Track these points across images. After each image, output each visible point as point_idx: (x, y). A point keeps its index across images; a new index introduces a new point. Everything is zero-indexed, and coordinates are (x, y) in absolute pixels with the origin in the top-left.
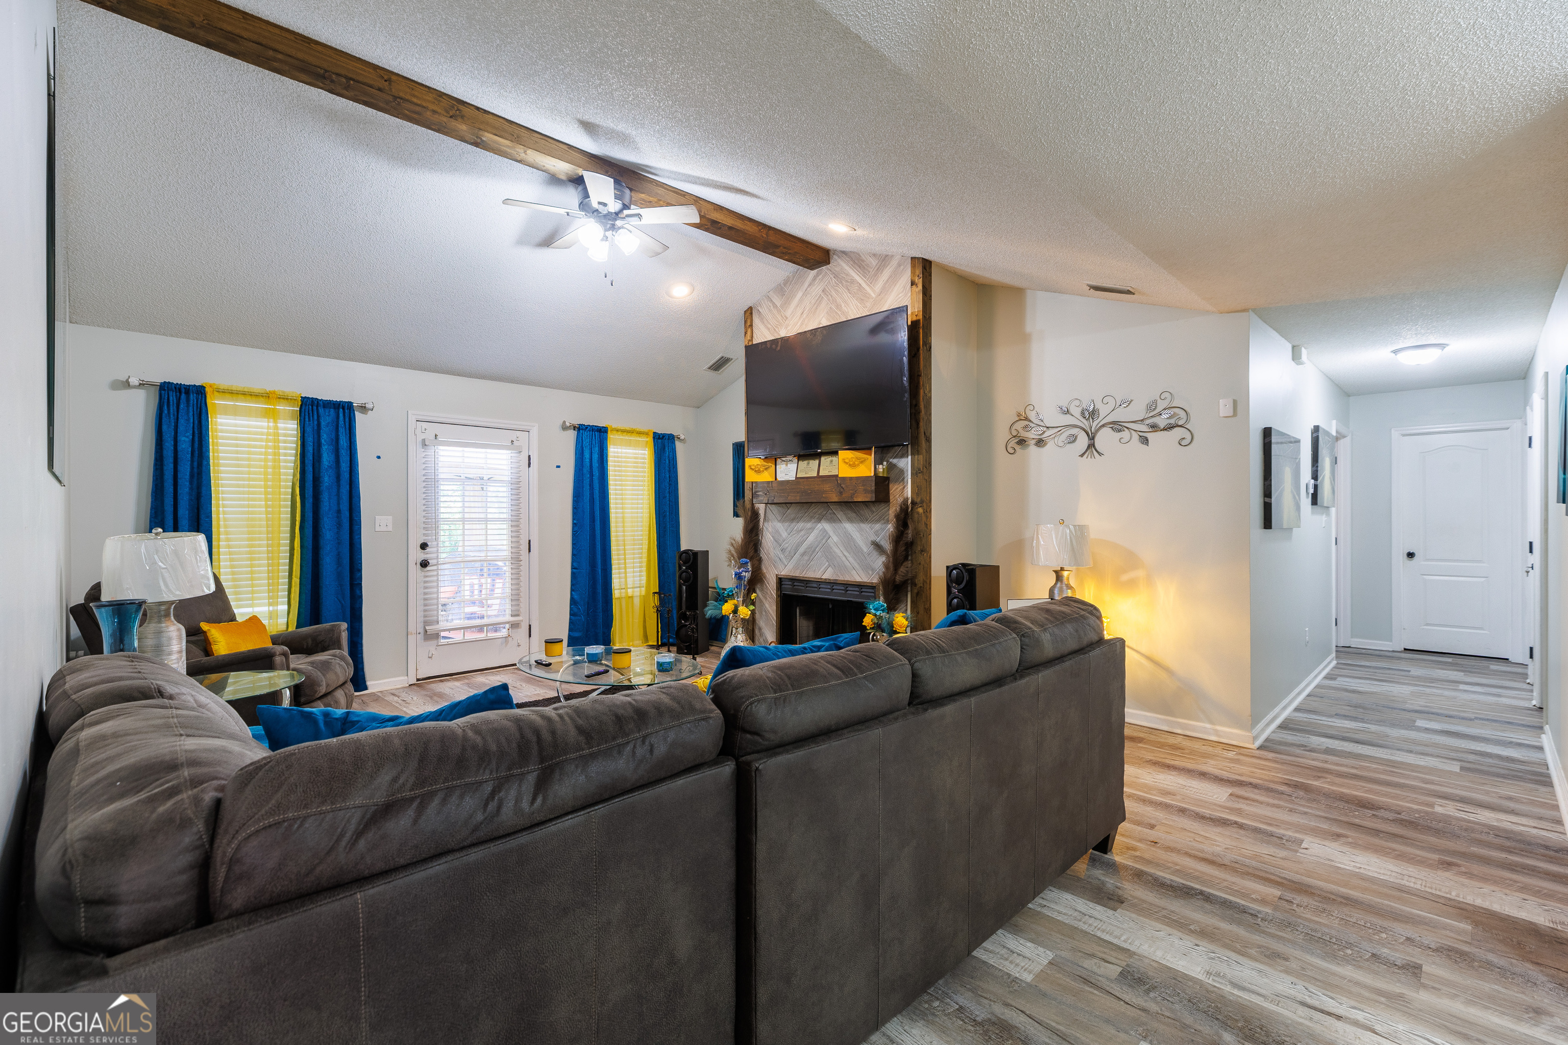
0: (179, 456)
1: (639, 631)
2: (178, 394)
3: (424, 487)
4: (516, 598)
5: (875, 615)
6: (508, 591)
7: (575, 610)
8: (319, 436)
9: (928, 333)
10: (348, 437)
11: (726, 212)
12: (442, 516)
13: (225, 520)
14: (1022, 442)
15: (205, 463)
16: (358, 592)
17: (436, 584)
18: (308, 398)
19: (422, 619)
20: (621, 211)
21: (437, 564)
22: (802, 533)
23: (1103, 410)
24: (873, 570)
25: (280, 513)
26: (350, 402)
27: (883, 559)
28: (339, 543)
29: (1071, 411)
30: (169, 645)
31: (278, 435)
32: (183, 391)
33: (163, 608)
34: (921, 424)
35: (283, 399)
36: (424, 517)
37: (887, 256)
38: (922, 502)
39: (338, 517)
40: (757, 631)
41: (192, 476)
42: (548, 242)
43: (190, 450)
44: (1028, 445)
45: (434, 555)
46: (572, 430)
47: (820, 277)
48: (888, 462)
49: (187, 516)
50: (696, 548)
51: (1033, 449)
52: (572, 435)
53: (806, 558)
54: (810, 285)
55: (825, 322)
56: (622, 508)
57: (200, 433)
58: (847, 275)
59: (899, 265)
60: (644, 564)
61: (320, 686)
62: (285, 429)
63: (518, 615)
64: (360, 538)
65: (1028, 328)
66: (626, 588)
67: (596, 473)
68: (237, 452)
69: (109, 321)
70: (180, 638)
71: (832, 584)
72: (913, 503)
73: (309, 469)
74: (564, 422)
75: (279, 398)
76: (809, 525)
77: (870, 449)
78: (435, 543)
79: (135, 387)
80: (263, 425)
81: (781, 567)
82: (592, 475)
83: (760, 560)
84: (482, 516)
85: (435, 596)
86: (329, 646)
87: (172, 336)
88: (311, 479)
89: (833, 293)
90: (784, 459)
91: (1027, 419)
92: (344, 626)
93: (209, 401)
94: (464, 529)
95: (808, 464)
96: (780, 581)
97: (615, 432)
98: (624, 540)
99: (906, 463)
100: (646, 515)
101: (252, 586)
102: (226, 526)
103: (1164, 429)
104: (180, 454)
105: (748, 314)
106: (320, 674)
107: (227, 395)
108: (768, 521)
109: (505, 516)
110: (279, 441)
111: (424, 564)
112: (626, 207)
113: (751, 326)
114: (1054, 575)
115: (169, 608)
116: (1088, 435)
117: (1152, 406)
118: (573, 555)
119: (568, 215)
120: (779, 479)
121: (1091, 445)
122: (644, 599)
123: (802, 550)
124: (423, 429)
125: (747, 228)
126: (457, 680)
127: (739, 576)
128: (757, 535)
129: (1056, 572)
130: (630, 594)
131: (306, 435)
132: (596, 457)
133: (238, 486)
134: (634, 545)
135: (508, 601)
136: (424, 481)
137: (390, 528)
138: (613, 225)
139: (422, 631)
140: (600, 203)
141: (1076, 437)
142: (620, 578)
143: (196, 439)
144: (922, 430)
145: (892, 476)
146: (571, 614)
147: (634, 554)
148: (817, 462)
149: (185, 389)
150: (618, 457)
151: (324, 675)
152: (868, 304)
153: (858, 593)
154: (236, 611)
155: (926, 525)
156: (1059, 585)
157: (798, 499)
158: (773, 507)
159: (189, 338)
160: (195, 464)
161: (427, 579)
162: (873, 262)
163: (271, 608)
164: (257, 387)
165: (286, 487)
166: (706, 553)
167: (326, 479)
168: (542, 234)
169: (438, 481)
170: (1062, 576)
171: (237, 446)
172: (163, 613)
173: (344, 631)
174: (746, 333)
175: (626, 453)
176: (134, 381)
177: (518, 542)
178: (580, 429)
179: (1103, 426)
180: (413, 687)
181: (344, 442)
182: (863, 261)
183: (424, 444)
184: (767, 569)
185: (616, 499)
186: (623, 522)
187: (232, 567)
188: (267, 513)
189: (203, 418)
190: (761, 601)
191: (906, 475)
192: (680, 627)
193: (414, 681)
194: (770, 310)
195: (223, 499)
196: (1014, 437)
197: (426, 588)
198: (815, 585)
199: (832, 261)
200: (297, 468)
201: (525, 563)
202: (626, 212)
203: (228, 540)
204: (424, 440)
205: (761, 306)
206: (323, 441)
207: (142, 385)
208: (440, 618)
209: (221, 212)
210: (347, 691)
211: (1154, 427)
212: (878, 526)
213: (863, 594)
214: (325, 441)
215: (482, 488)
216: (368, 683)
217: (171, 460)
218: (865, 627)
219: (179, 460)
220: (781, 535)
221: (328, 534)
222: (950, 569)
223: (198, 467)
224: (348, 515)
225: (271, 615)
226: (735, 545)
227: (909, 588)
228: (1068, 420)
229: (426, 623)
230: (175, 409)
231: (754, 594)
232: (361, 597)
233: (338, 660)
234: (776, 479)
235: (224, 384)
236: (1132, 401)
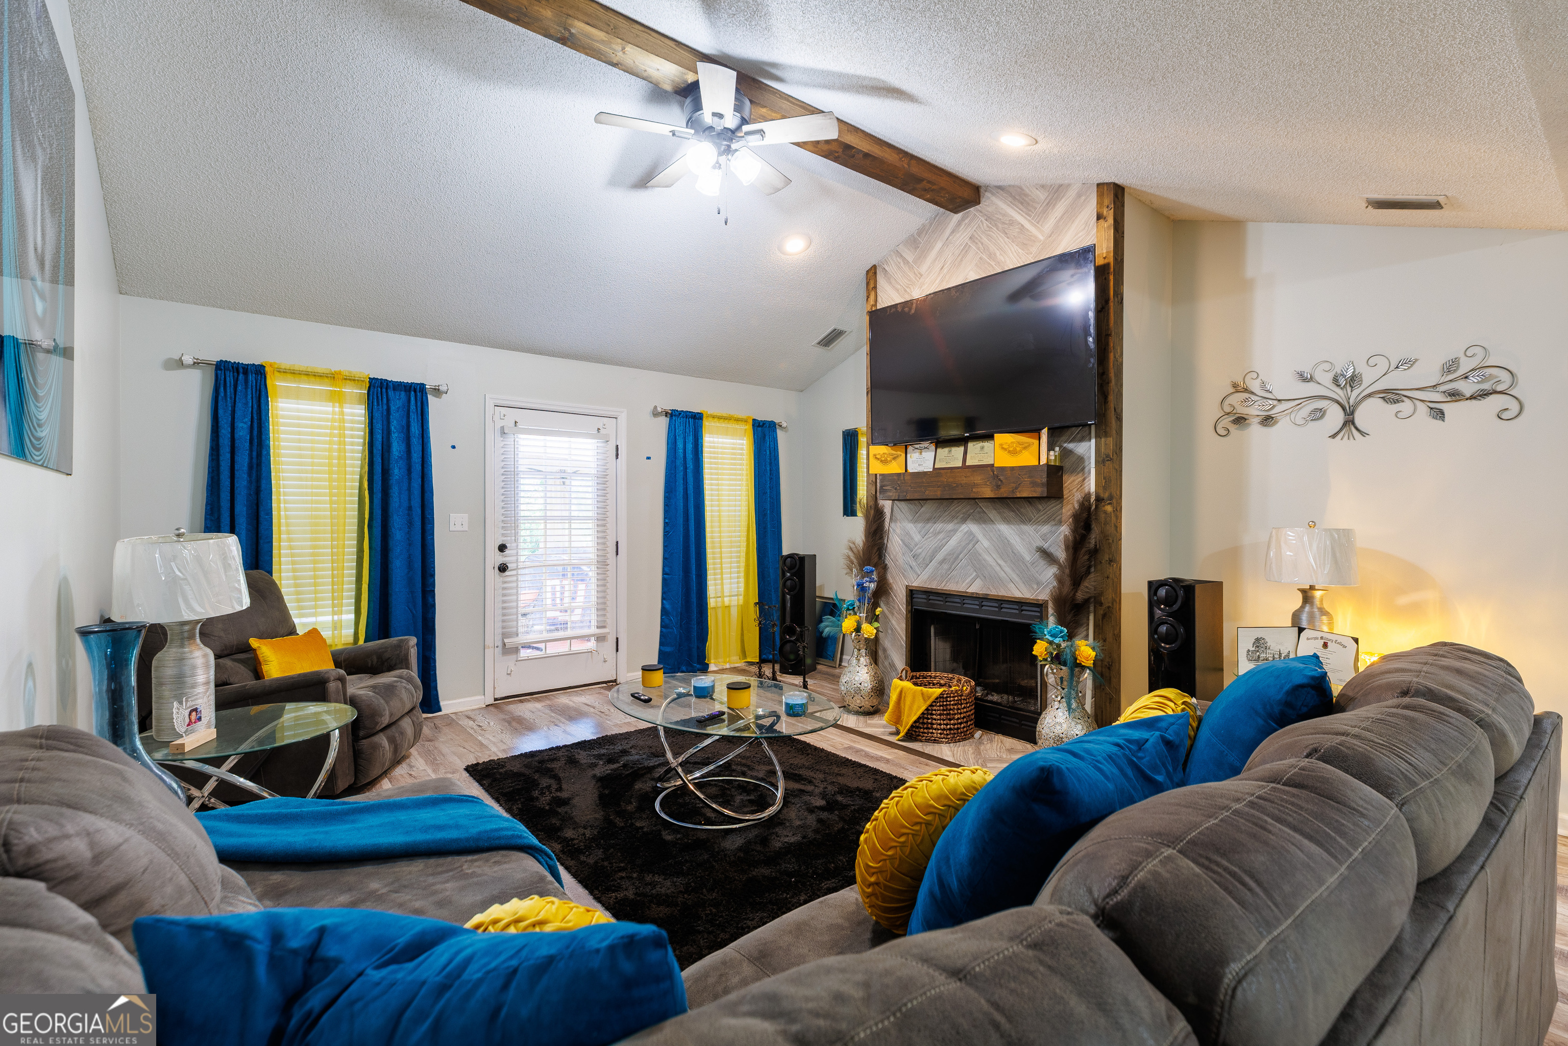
0: (236, 445)
1: (735, 646)
2: (236, 374)
3: (503, 481)
4: (602, 608)
5: (1051, 643)
6: (594, 599)
7: (667, 621)
8: (389, 423)
9: (1119, 282)
10: (420, 424)
11: (861, 135)
12: (522, 514)
13: (287, 517)
14: (1240, 421)
15: (264, 453)
16: (430, 600)
17: (515, 591)
18: (377, 379)
19: (500, 631)
20: (739, 128)
21: (517, 569)
22: (941, 536)
23: (1368, 376)
24: (1039, 583)
25: (345, 510)
26: (423, 384)
27: (1052, 571)
28: (410, 545)
29: (1317, 377)
30: (193, 675)
31: (343, 421)
32: (241, 370)
33: (187, 628)
34: (1111, 398)
35: (350, 380)
36: (503, 514)
37: (1061, 186)
38: (1111, 498)
39: (409, 515)
40: (880, 653)
41: (250, 467)
42: (644, 182)
43: (248, 438)
44: (1249, 425)
45: (514, 558)
46: (664, 417)
47: (967, 221)
48: (1060, 447)
49: (245, 513)
50: (801, 552)
51: (1255, 429)
52: (664, 422)
53: (946, 566)
54: (953, 232)
55: (973, 276)
56: (718, 506)
57: (260, 419)
58: (1004, 215)
59: (1079, 195)
60: (742, 569)
61: (381, 716)
62: (352, 415)
63: (604, 627)
64: (433, 539)
65: (1250, 272)
66: (722, 597)
67: (690, 465)
68: (300, 441)
69: (161, 291)
70: (207, 666)
71: (981, 599)
72: (1099, 499)
73: (378, 459)
74: (655, 407)
75: (346, 379)
76: (950, 526)
77: (1038, 431)
78: (514, 545)
79: (189, 366)
80: (326, 409)
81: (912, 576)
82: (686, 468)
83: (885, 568)
84: (566, 514)
85: (515, 604)
86: (395, 665)
87: (230, 308)
88: (380, 471)
89: (985, 240)
90: (917, 446)
91: (1246, 390)
92: (413, 641)
93: (269, 382)
94: (546, 529)
95: (950, 451)
96: (912, 593)
97: (711, 419)
98: (720, 542)
99: (1087, 449)
100: (744, 514)
101: (316, 592)
102: (288, 525)
103: (1472, 398)
104: (237, 443)
105: (871, 274)
106: (382, 701)
107: (289, 376)
108: (896, 521)
109: (590, 514)
110: (344, 429)
111: (503, 568)
112: (744, 121)
113: (875, 288)
114: (1300, 596)
115: (194, 629)
116: (1344, 408)
117: (1450, 367)
118: (665, 559)
119: (674, 135)
120: (910, 470)
121: (1349, 422)
122: (743, 609)
123: (940, 556)
124: (502, 415)
125: (886, 156)
126: (538, 700)
127: (862, 588)
128: (882, 538)
129: (1304, 592)
130: (727, 603)
131: (374, 421)
132: (690, 446)
133: (301, 479)
134: (731, 547)
135: (594, 611)
136: (503, 474)
137: (466, 528)
138: (729, 146)
139: (500, 644)
140: (714, 114)
141: (1325, 412)
142: (716, 585)
143: (255, 425)
144: (1111, 405)
145: (1067, 464)
146: (662, 626)
147: (731, 557)
148: (962, 449)
149: (243, 368)
150: (714, 447)
151: (387, 702)
152: (1034, 250)
153: (1017, 612)
154: (296, 621)
155: (1116, 527)
156: (1307, 608)
157: (939, 494)
158: (902, 505)
159: (248, 311)
160: (254, 454)
161: (505, 585)
162: (1042, 196)
163: (336, 617)
164: (321, 368)
165: (353, 481)
166: (814, 557)
167: (396, 471)
168: (638, 172)
169: (518, 474)
170: (1313, 597)
171: (299, 433)
172: (186, 635)
173: (413, 647)
174: (868, 297)
175: (723, 443)
176: (188, 359)
177: (604, 544)
178: (673, 415)
179: (1370, 395)
180: (491, 708)
181: (415, 429)
182: (1027, 195)
183: (503, 432)
184: (894, 578)
185: (712, 495)
186: (720, 522)
187: (294, 570)
188: (332, 510)
189: (262, 401)
190: (886, 617)
191: (1087, 463)
192: (784, 643)
193: (492, 701)
194: (899, 268)
195: (285, 494)
196: (1228, 414)
197: (504, 595)
198: (958, 600)
199: (983, 200)
200: (365, 459)
201: (611, 568)
202: (746, 128)
203: (290, 540)
204: (502, 428)
205: (887, 264)
206: (393, 428)
207: (196, 364)
208: (521, 630)
209: (269, 148)
210: (415, 719)
211: (1455, 395)
212: (1045, 529)
213: (1024, 612)
214: (395, 428)
215: (564, 483)
216: (442, 703)
217: (228, 449)
218: (1036, 657)
219: (236, 449)
220: (912, 539)
221: (398, 535)
222: (1154, 587)
223: (257, 458)
224: (420, 512)
225: (336, 626)
226: (855, 550)
227: (1092, 608)
228: (1311, 389)
229: (505, 635)
230: (232, 391)
231: (879, 609)
232: (434, 606)
233: (404, 683)
234: (906, 470)
235: (285, 364)
236: (1416, 360)
